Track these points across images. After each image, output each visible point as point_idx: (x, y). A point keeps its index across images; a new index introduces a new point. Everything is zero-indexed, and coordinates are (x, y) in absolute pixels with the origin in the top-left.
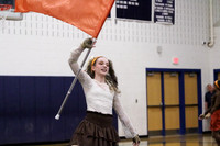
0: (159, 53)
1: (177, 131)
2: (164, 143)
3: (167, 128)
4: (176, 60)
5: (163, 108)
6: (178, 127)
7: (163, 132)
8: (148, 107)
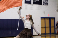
0: (44, 13)
1: (49, 34)
2: (45, 37)
3: (46, 33)
4: (49, 15)
5: (45, 27)
6: (49, 32)
7: (45, 34)
8: (41, 27)
